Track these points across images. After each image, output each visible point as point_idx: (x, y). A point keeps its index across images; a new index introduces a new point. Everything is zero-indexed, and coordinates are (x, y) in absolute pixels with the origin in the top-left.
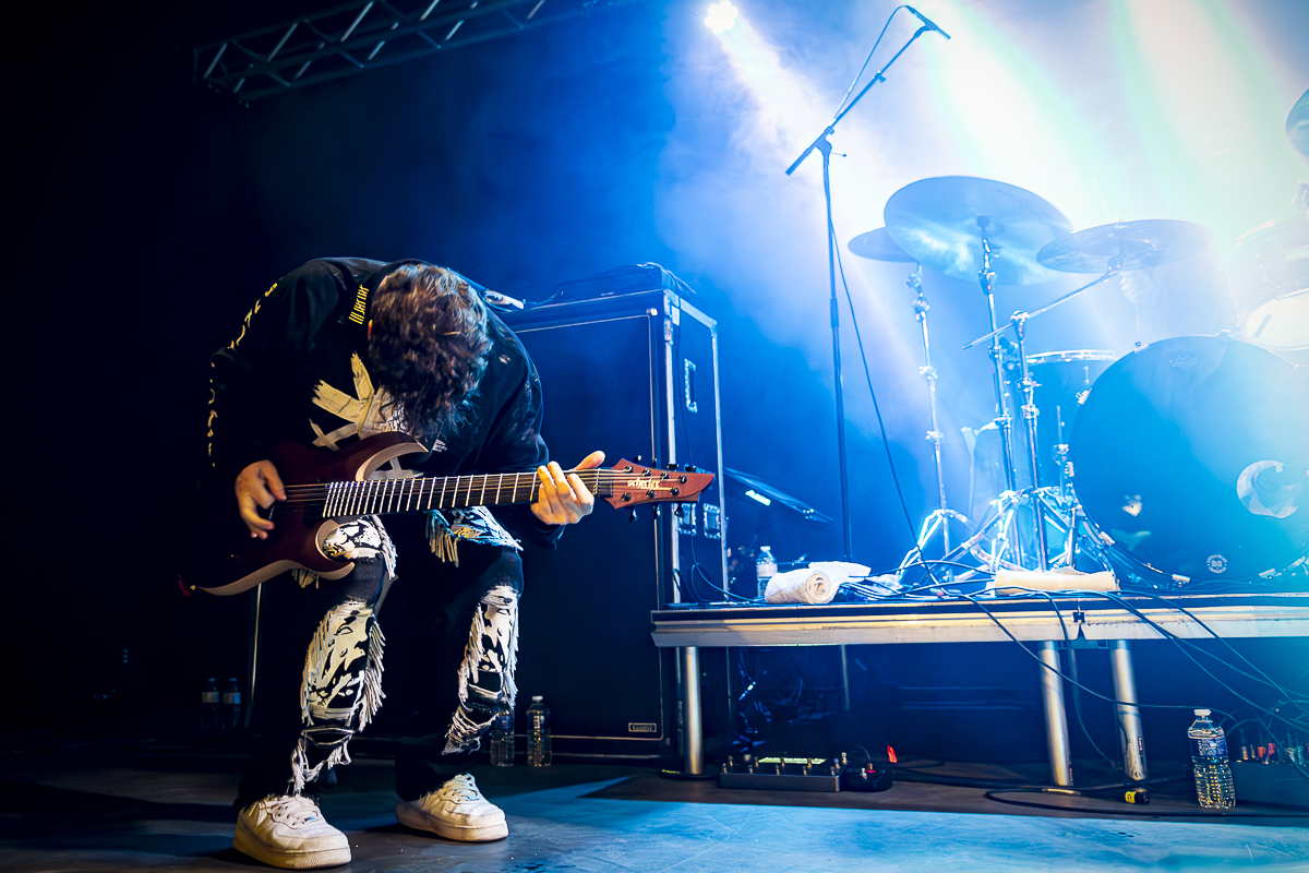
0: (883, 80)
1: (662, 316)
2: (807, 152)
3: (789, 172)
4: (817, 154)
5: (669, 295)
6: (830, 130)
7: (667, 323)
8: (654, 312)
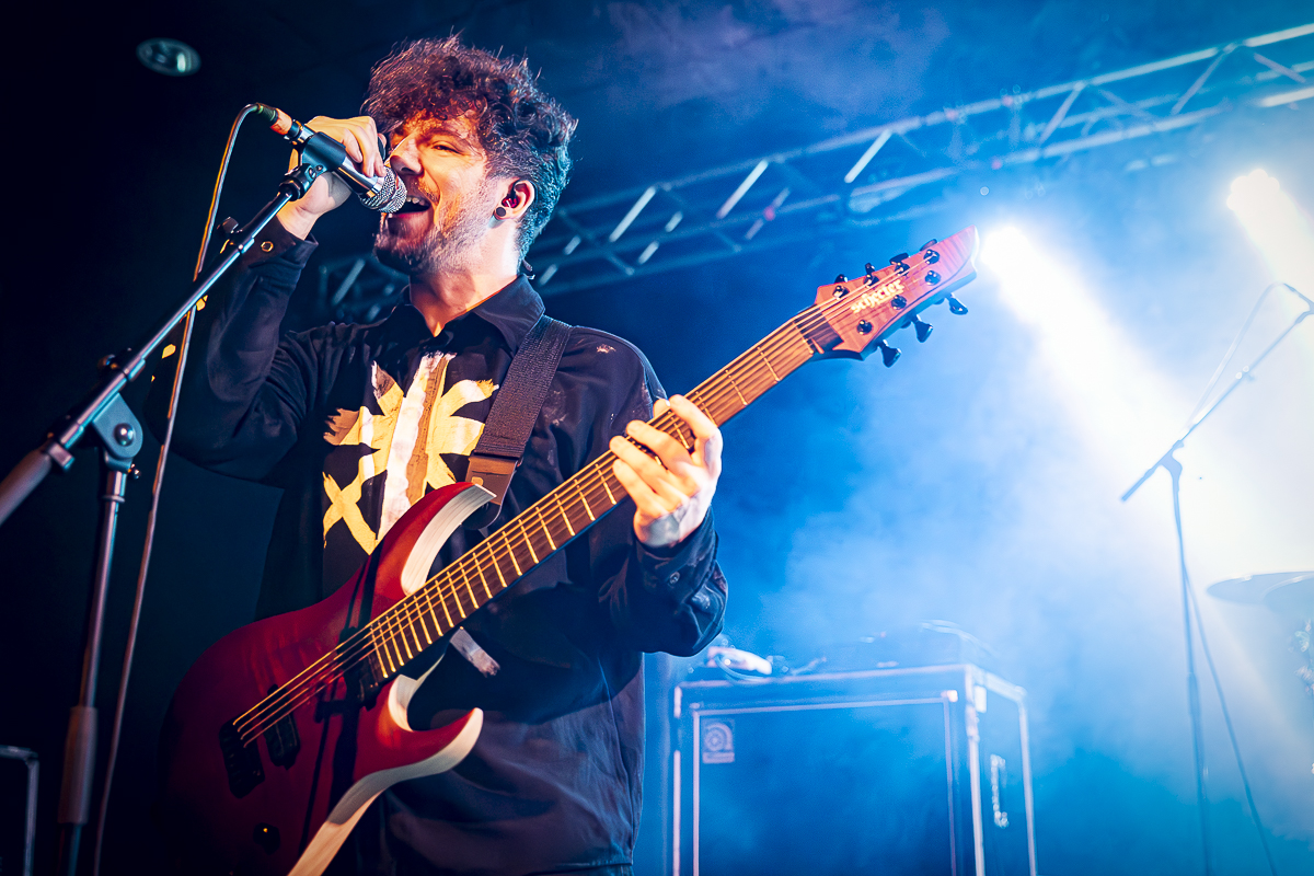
0: (1251, 379)
1: (963, 701)
2: (1149, 474)
3: (1125, 497)
4: (1163, 474)
5: (972, 673)
6: (1179, 444)
7: (970, 711)
8: (953, 696)
